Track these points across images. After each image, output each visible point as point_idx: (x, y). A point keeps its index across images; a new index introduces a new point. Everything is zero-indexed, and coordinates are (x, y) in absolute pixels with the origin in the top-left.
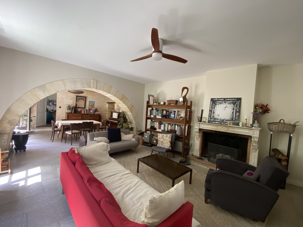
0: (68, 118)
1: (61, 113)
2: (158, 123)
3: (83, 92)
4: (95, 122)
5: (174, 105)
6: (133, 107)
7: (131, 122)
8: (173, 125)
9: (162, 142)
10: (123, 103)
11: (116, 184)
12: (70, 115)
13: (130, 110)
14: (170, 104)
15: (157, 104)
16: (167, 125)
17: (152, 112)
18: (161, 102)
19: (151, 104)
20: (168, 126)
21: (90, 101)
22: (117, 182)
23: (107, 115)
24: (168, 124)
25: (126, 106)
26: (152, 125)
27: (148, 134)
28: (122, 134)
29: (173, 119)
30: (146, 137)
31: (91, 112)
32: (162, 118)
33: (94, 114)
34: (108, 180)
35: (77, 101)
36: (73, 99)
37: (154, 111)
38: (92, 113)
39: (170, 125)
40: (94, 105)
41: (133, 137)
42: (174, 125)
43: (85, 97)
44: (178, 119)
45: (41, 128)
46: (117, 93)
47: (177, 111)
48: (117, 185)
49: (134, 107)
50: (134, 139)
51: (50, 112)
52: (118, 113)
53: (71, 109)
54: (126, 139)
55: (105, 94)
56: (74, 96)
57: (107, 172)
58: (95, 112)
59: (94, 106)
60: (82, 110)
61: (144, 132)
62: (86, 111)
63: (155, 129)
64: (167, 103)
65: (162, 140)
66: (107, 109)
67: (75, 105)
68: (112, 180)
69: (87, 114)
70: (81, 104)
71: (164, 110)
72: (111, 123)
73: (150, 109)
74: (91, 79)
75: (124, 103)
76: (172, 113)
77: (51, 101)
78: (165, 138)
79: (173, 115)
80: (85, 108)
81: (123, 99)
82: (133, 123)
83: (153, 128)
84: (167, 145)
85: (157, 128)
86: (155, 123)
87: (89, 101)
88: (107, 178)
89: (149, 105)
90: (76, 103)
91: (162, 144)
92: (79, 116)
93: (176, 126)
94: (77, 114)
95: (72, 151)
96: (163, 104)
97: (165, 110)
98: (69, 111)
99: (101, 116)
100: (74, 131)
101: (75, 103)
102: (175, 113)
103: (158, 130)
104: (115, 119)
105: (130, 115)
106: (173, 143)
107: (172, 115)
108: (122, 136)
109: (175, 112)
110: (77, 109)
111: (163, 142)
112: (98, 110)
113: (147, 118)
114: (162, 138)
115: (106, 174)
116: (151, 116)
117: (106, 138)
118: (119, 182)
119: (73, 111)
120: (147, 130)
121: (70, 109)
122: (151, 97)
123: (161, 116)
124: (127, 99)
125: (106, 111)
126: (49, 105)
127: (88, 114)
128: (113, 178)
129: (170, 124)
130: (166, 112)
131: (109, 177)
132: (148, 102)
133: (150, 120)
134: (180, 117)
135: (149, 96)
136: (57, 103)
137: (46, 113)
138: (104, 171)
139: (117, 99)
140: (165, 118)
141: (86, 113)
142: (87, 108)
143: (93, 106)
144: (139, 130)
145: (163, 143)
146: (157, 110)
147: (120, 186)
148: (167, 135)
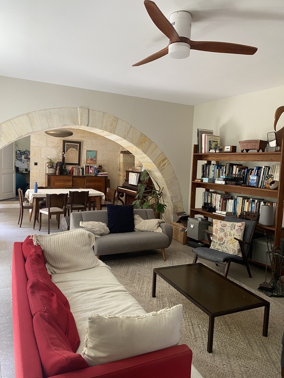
0: (50, 185)
1: (38, 174)
2: (220, 196)
3: (71, 134)
4: (92, 192)
5: (255, 151)
6: (164, 160)
7: (162, 193)
8: (253, 201)
9: (221, 239)
10: (142, 152)
11: (90, 304)
12: (52, 179)
13: (158, 166)
14: (247, 150)
15: (217, 151)
16: (240, 200)
17: (206, 169)
18: (226, 147)
19: (203, 152)
20: (243, 203)
21: (88, 149)
22: (94, 302)
23: (121, 177)
24: (244, 198)
25: (148, 158)
26: (206, 201)
27: (196, 221)
28: (136, 217)
29: (254, 187)
30: (192, 226)
31: (91, 173)
32: (226, 183)
33: (96, 176)
34: (80, 297)
35: (64, 151)
36: (58, 147)
37: (212, 168)
38: (91, 175)
39: (247, 201)
40: (96, 157)
41: (159, 226)
42: (256, 201)
43: (80, 143)
44: (267, 186)
45: (7, 202)
46: (128, 133)
47: (264, 167)
48: (92, 305)
49: (166, 161)
50: (160, 230)
51: (22, 174)
52: (139, 174)
53: (55, 167)
54: (143, 229)
55: (106, 135)
56: (59, 141)
57: (83, 284)
58: (99, 171)
59: (96, 161)
60: (74, 169)
61: (189, 216)
62: (81, 170)
63: (214, 210)
64: (239, 150)
65: (222, 234)
66: (122, 166)
67: (61, 158)
68: (86, 297)
69: (83, 177)
70: (72, 156)
71: (235, 165)
72: (126, 195)
73: (201, 163)
74: (77, 108)
75: (145, 153)
76: (254, 171)
77: (24, 153)
78: (229, 230)
79: (255, 178)
80: (79, 164)
81: (143, 142)
82: (165, 195)
83: (208, 208)
84: (233, 247)
85: (218, 207)
86: (214, 195)
87: (87, 151)
88: (79, 294)
89: (200, 154)
90: (63, 155)
91: (220, 245)
92: (68, 181)
93: (262, 203)
94: (65, 177)
95: (29, 241)
96: (229, 150)
97: (238, 165)
98: (51, 171)
99: (109, 180)
100: (53, 209)
101: (61, 155)
102: (261, 172)
103: (218, 212)
104: (132, 187)
105: (159, 178)
106: (248, 244)
107: (253, 178)
108: (136, 222)
109: (259, 168)
110: (65, 168)
111: (224, 239)
112: (104, 168)
113: (195, 185)
114: (222, 230)
115: (80, 286)
116: (202, 181)
117: (104, 224)
118: (96, 303)
119: (57, 171)
120: (194, 212)
121: (52, 167)
122: (203, 135)
123: (225, 180)
124: (151, 142)
125: (119, 171)
126: (21, 160)
127: (85, 177)
128: (89, 295)
129: (248, 199)
130: (239, 171)
131: (84, 293)
132: (197, 148)
133: (203, 190)
134: (270, 180)
135: (200, 134)
136: (31, 156)
137: (14, 175)
138: (78, 280)
139: (131, 144)
140: (236, 184)
141: (81, 174)
142: (83, 164)
143: (94, 160)
144: (180, 210)
145: (224, 242)
146: (219, 166)
147: (96, 309)
148: (235, 223)
